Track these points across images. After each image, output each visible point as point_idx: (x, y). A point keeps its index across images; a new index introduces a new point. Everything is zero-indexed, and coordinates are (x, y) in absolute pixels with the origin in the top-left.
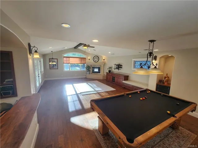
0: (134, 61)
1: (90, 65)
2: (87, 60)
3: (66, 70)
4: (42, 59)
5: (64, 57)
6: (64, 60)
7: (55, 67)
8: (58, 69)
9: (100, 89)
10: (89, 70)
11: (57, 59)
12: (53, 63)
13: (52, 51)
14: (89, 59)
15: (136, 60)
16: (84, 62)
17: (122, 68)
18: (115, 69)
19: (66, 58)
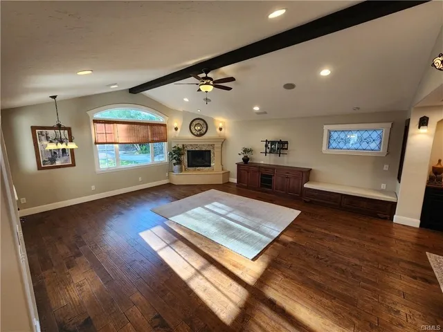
0: (328, 130)
1: (180, 146)
2: (171, 133)
3: (106, 166)
5: (96, 121)
6: (98, 131)
10: (179, 160)
11: (69, 129)
13: (54, 97)
14: (176, 129)
15: (332, 127)
17: (287, 149)
18: (266, 153)
19: (103, 125)
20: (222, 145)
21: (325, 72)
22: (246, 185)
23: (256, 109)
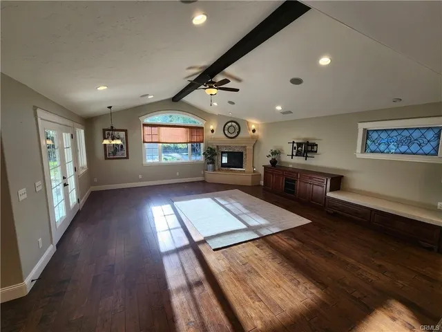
0: (365, 129)
1: (215, 147)
2: (208, 134)
3: (151, 161)
4: (82, 131)
5: (145, 125)
6: (146, 133)
7: (119, 154)
8: (127, 158)
9: (262, 222)
10: (213, 160)
11: (126, 131)
12: (114, 142)
13: (110, 107)
14: (213, 131)
15: (371, 126)
16: (198, 137)
17: (316, 152)
18: (292, 155)
19: (150, 128)
20: (254, 147)
21: (325, 61)
22: (270, 188)
23: (279, 108)
